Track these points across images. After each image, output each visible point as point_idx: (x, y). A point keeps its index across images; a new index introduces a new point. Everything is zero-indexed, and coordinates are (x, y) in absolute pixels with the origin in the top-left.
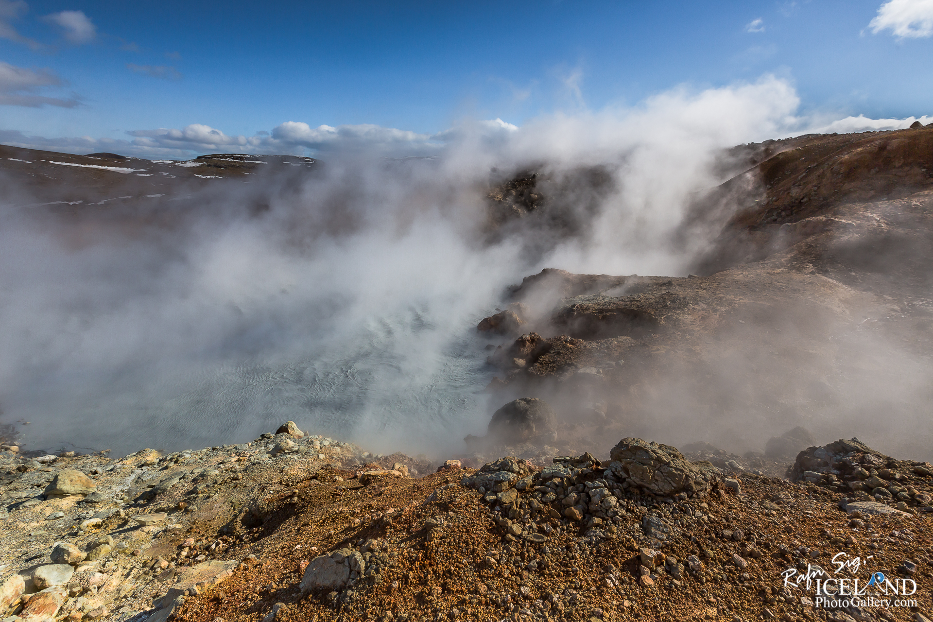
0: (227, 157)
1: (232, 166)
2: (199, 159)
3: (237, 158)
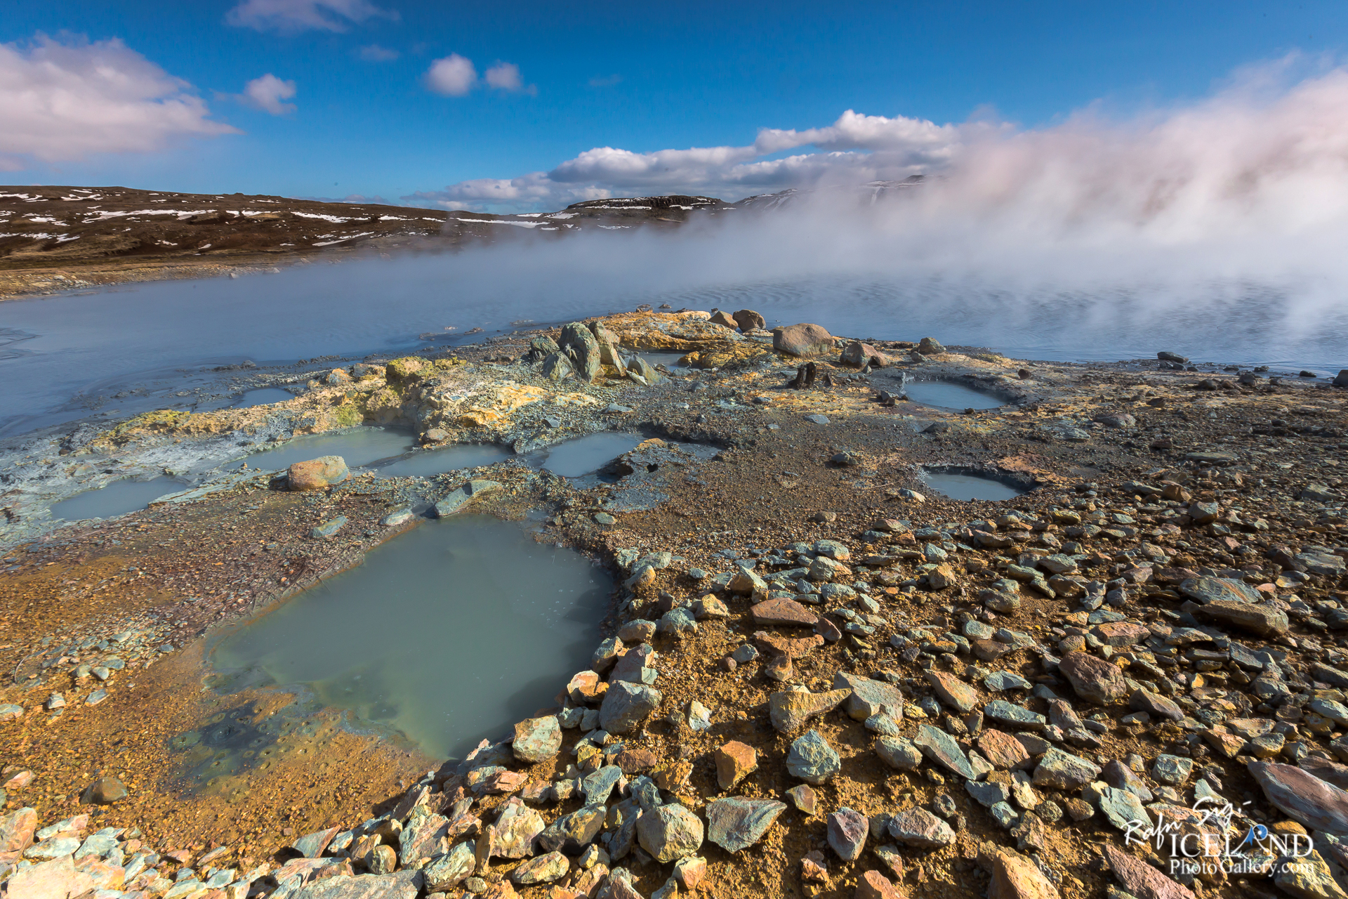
2: (570, 208)
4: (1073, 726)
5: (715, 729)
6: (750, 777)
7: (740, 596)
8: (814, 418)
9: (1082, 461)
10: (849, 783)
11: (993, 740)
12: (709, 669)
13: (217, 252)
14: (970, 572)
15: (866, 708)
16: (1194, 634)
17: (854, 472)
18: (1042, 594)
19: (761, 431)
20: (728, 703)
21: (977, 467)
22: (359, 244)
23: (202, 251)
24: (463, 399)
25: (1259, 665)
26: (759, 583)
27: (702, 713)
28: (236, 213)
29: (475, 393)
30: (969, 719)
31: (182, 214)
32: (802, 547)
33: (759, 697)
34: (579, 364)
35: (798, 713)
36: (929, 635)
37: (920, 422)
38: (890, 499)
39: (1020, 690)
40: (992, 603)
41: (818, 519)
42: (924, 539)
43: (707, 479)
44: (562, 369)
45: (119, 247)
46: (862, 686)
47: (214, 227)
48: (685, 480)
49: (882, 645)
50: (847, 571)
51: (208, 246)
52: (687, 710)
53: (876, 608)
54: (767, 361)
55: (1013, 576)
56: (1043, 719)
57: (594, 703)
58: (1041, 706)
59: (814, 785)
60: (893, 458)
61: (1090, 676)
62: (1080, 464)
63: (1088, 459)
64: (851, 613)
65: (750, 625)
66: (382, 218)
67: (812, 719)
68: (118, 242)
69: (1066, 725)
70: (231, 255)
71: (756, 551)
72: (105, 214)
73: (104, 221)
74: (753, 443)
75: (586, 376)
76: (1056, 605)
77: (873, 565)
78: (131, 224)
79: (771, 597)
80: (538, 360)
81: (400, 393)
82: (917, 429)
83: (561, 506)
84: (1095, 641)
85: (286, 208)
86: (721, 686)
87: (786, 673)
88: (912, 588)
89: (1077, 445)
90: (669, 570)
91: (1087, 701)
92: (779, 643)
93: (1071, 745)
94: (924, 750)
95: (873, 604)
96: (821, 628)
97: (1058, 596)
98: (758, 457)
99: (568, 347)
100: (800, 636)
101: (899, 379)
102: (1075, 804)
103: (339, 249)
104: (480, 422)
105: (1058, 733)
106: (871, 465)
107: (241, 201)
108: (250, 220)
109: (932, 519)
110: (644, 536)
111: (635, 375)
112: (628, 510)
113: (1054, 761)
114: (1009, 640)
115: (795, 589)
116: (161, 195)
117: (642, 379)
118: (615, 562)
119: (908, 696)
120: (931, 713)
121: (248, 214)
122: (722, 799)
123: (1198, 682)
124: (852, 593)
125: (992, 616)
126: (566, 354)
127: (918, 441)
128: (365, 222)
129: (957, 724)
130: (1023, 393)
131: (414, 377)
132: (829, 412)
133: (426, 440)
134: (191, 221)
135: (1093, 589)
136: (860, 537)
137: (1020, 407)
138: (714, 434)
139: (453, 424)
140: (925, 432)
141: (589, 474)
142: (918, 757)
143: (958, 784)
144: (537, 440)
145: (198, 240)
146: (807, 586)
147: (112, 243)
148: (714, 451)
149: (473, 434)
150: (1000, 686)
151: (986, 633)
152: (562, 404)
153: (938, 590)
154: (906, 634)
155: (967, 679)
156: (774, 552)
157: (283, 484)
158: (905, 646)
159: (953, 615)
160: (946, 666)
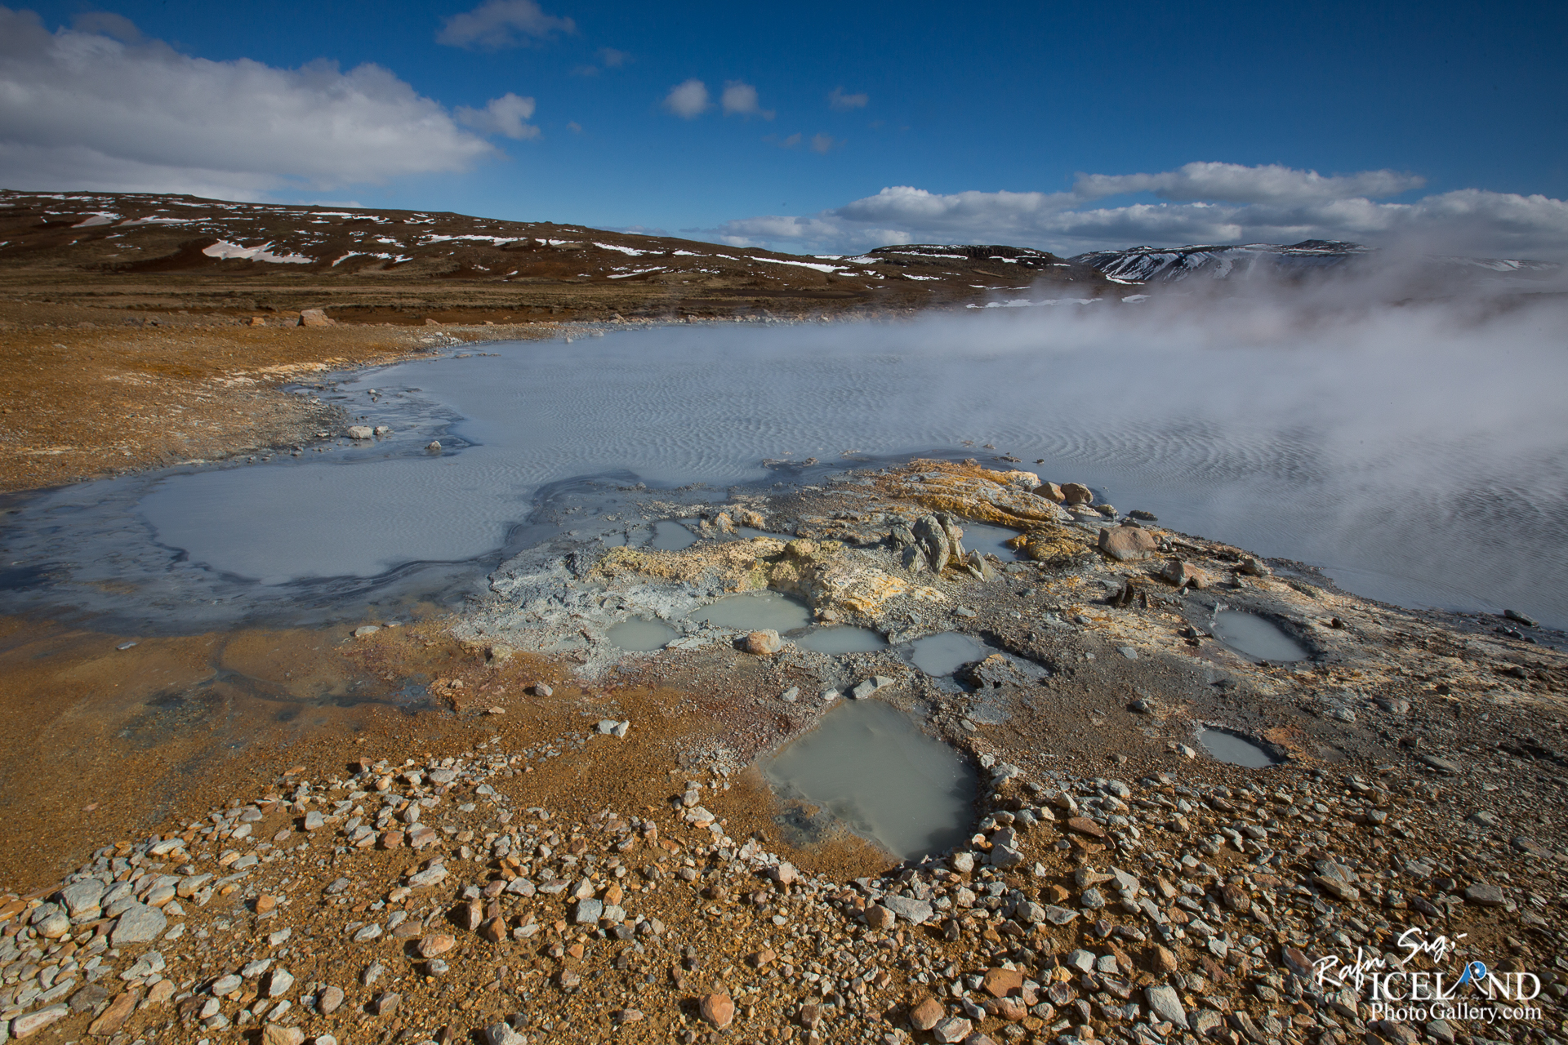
0: (910, 250)
1: (918, 263)
2: (873, 253)
3: (925, 251)
4: (1214, 915)
5: (1048, 878)
6: (1064, 901)
7: (1060, 808)
8: (1125, 650)
9: (1334, 742)
10: (1107, 913)
11: (1175, 912)
12: (1045, 849)
13: (522, 279)
14: (1201, 824)
15: (1120, 885)
16: (1303, 889)
17: (1147, 719)
18: (1236, 849)
19: (1080, 659)
20: (1054, 867)
21: (1246, 732)
22: (650, 279)
23: (510, 278)
24: (846, 586)
25: (1323, 911)
26: (1073, 805)
27: (1041, 870)
28: (543, 241)
29: (855, 581)
30: (1168, 901)
31: (499, 241)
32: (1102, 782)
33: (1069, 868)
34: (932, 558)
35: (1088, 881)
36: (1163, 858)
37: (1215, 671)
38: (1169, 751)
39: (1198, 895)
40: (1203, 848)
41: (1114, 759)
42: (1181, 795)
43: (1038, 705)
44: (919, 563)
45: (442, 270)
46: (1121, 876)
47: (523, 254)
48: (1021, 702)
49: (1136, 857)
50: (1126, 808)
51: (515, 273)
52: (1034, 865)
53: (1137, 835)
54: (1091, 562)
55: (1224, 835)
56: (1201, 909)
57: (987, 851)
58: (1205, 904)
59: (1092, 910)
60: (1181, 710)
61: (1231, 896)
62: (1332, 745)
63: (1342, 742)
64: (1123, 835)
65: (1065, 828)
66: (677, 253)
67: (1094, 884)
68: (442, 265)
69: (1212, 913)
70: (533, 283)
71: (1070, 777)
72: (436, 238)
73: (434, 245)
74: (1072, 672)
75: (936, 570)
76: (1243, 856)
77: (1142, 806)
78: (455, 248)
79: (1079, 816)
80: (898, 549)
81: (797, 569)
82: (1210, 680)
83: (936, 708)
84: (1248, 881)
85: (588, 239)
86: (1050, 858)
87: (1084, 860)
88: (1162, 828)
89: (1340, 725)
90: (1017, 779)
91: (1226, 906)
92: (1082, 843)
93: (1210, 922)
94: (1142, 908)
95: (1136, 833)
96: (1106, 841)
97: (1246, 852)
98: (1076, 689)
99: (923, 541)
100: (1093, 842)
101: (1212, 609)
102: (1198, 941)
103: (632, 283)
104: (860, 608)
105: (1206, 916)
106: (1161, 717)
107: (549, 229)
108: (554, 249)
109: (1192, 776)
110: (996, 747)
111: (974, 571)
112: (984, 722)
113: (1197, 924)
114: (1204, 870)
115: (1093, 812)
116: (484, 221)
117: (980, 575)
118: (979, 763)
119: (1142, 885)
120: (1151, 895)
121: (554, 242)
122: (1051, 906)
123: (1290, 912)
124: (1126, 823)
125: (1201, 855)
126: (922, 548)
127: (1207, 694)
128: (659, 256)
129: (1161, 901)
130: (1327, 648)
131: (808, 559)
132: (1139, 645)
133: (821, 618)
134: (504, 247)
135: (1266, 852)
136: (1139, 781)
137: (1317, 667)
138: (1041, 655)
139: (840, 606)
140: (1215, 685)
141: (948, 676)
142: (1139, 910)
143: (1153, 924)
144: (904, 634)
145: (509, 265)
146: (1101, 813)
147: (437, 266)
148: (1042, 672)
149: (855, 618)
150: (1189, 890)
151: (1192, 862)
152: (920, 598)
153: (1177, 832)
154: (1150, 854)
155: (1174, 884)
156: (1082, 781)
157: (743, 646)
158: (1148, 860)
159: (1181, 849)
160: (1166, 875)
